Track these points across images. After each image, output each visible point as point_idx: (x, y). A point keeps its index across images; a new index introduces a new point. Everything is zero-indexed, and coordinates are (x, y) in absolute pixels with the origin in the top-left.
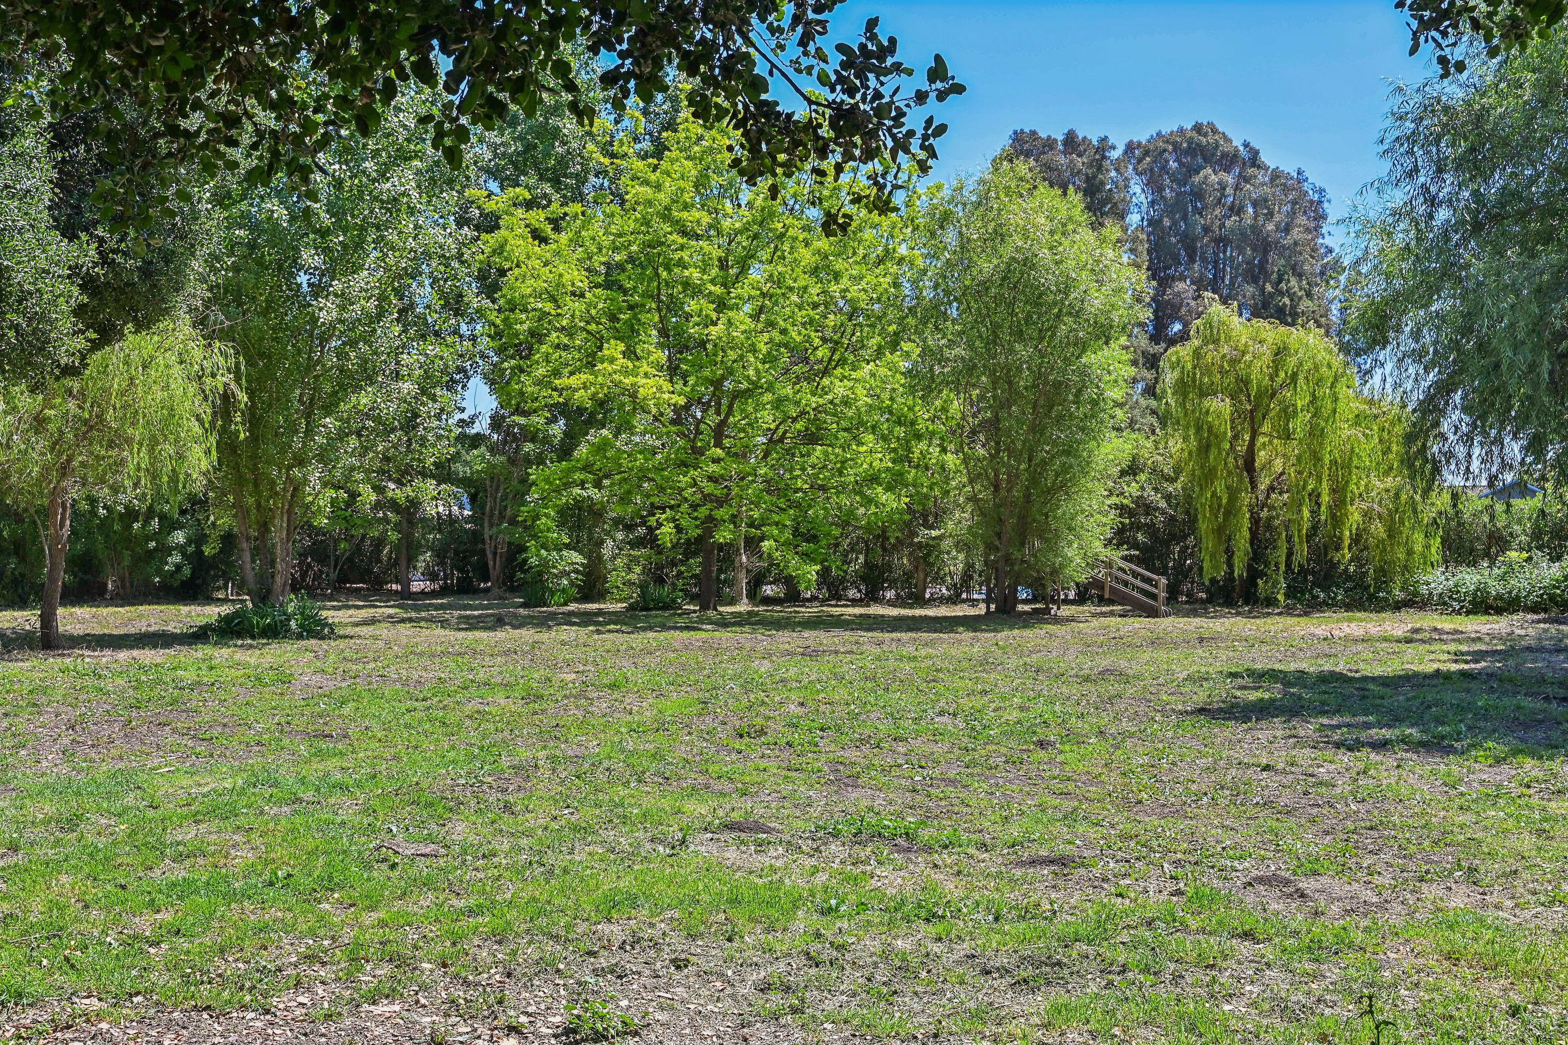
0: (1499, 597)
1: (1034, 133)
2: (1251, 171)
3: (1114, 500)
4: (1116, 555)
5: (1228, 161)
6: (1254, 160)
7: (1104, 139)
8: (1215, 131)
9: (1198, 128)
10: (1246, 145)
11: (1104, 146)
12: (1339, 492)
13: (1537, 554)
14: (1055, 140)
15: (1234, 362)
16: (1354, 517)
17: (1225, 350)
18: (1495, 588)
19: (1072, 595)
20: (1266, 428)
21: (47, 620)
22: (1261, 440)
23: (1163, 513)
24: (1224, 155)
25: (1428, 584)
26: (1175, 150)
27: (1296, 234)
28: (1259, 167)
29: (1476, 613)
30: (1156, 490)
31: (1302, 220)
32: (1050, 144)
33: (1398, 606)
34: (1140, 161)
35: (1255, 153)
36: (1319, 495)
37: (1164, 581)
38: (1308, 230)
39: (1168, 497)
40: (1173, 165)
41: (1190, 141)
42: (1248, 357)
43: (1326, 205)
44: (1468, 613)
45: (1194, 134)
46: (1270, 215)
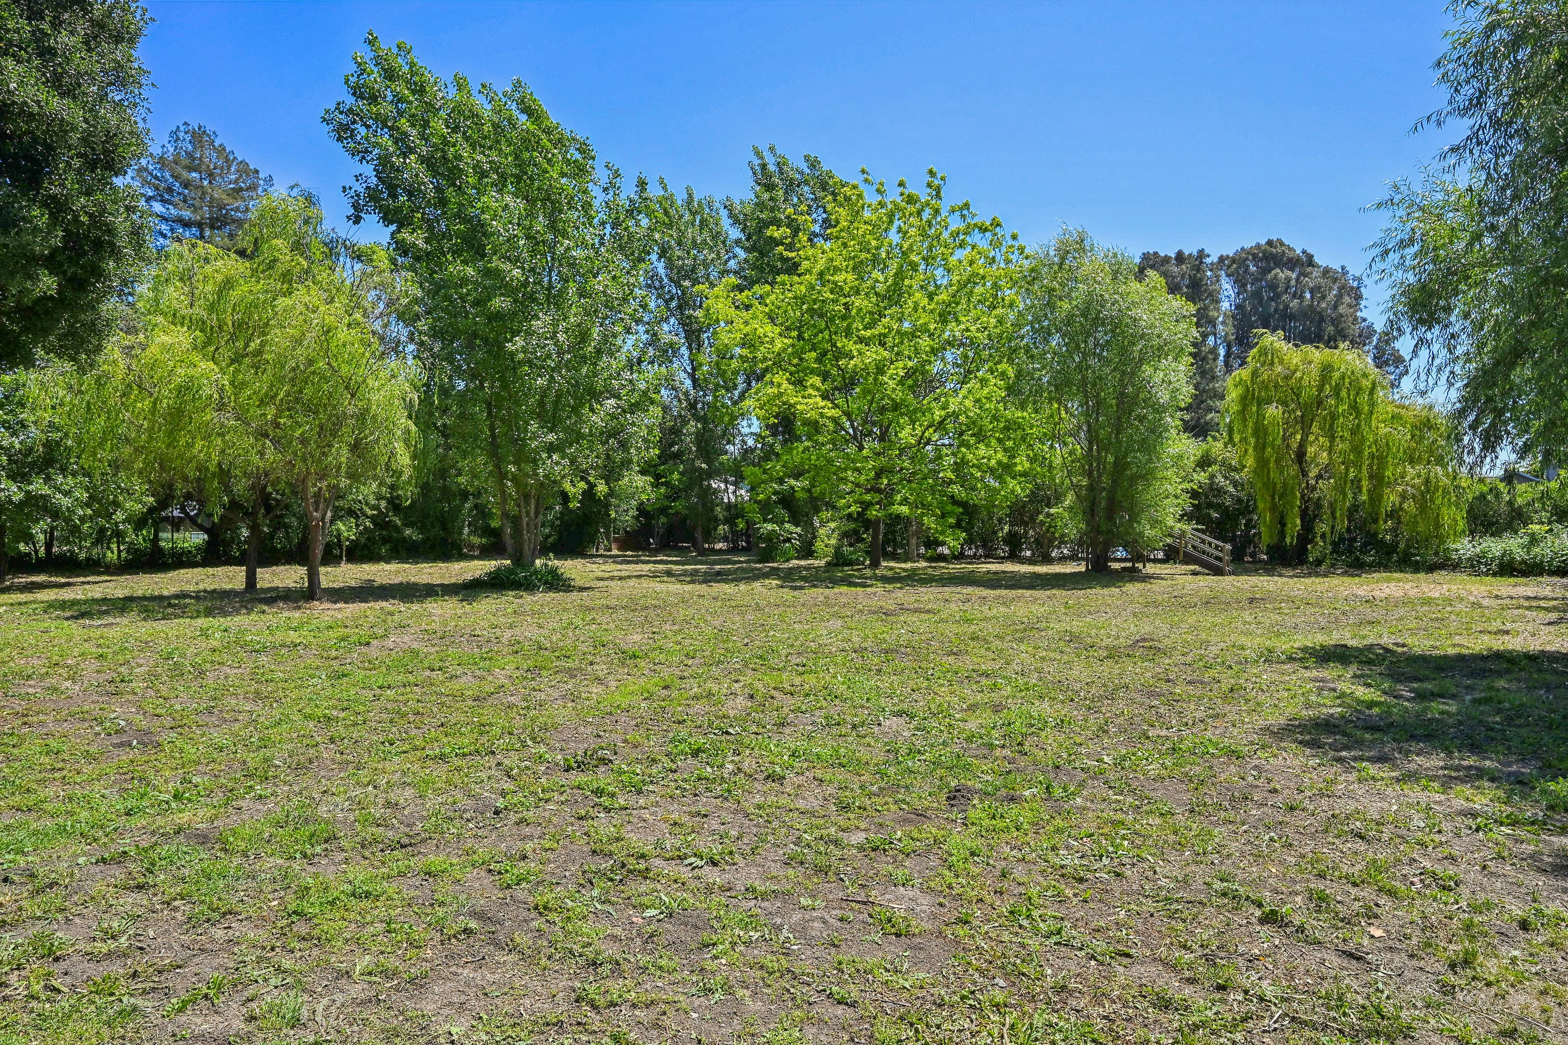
0: (1523, 562)
1: (1156, 253)
2: (1309, 269)
3: (1186, 485)
4: (1187, 528)
5: (1293, 263)
6: (1310, 261)
7: (1201, 251)
8: (1282, 244)
9: (1270, 243)
10: (1304, 252)
11: (1202, 255)
12: (1378, 479)
13: (1557, 527)
14: (1170, 258)
15: (1287, 378)
16: (1391, 498)
17: (1279, 369)
18: (1519, 554)
19: (1161, 555)
20: (1314, 429)
21: (313, 576)
22: (1311, 438)
23: (1231, 495)
24: (1290, 260)
25: (1457, 550)
26: (1254, 259)
27: (1342, 309)
28: (1313, 266)
29: (1502, 575)
30: (1226, 478)
31: (1347, 299)
32: (1166, 260)
33: (1431, 568)
34: (1229, 267)
35: (1310, 257)
36: (1360, 480)
37: (1228, 547)
38: (1350, 306)
39: (1235, 484)
40: (1253, 269)
41: (1265, 252)
42: (1298, 374)
43: (1363, 290)
44: (1495, 575)
45: (1268, 247)
46: (1323, 297)
